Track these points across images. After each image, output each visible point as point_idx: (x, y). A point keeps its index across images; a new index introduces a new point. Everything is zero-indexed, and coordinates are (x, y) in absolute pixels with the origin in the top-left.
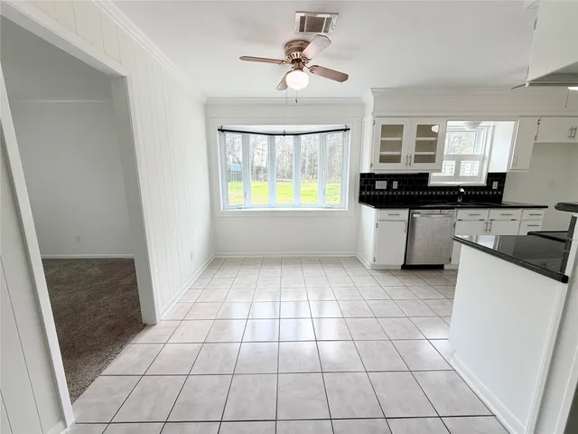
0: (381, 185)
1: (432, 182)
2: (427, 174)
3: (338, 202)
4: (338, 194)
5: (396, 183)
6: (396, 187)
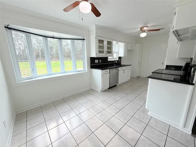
0: (96, 61)
1: (109, 60)
2: (107, 57)
3: (82, 69)
4: (83, 66)
5: (100, 60)
6: (100, 62)
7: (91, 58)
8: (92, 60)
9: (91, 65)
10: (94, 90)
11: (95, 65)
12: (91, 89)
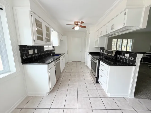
0: (31, 52)
2: (44, 46)
5: (36, 50)
6: (36, 52)
7: (21, 47)
8: (24, 49)
9: (22, 58)
10: (36, 97)
11: (29, 58)
12: (28, 97)
